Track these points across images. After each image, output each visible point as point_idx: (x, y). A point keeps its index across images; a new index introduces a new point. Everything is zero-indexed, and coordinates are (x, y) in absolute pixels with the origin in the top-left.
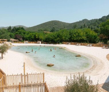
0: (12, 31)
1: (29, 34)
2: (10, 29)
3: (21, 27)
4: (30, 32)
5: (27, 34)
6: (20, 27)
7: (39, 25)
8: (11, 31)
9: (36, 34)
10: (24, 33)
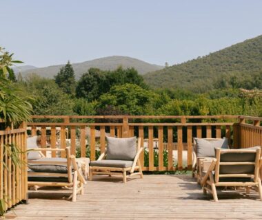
0: (78, 90)
1: (163, 107)
2: (66, 77)
3: (125, 68)
4: (169, 92)
5: (158, 105)
6: (119, 70)
7: (222, 53)
8: (73, 88)
9: (201, 105)
10: (143, 101)
